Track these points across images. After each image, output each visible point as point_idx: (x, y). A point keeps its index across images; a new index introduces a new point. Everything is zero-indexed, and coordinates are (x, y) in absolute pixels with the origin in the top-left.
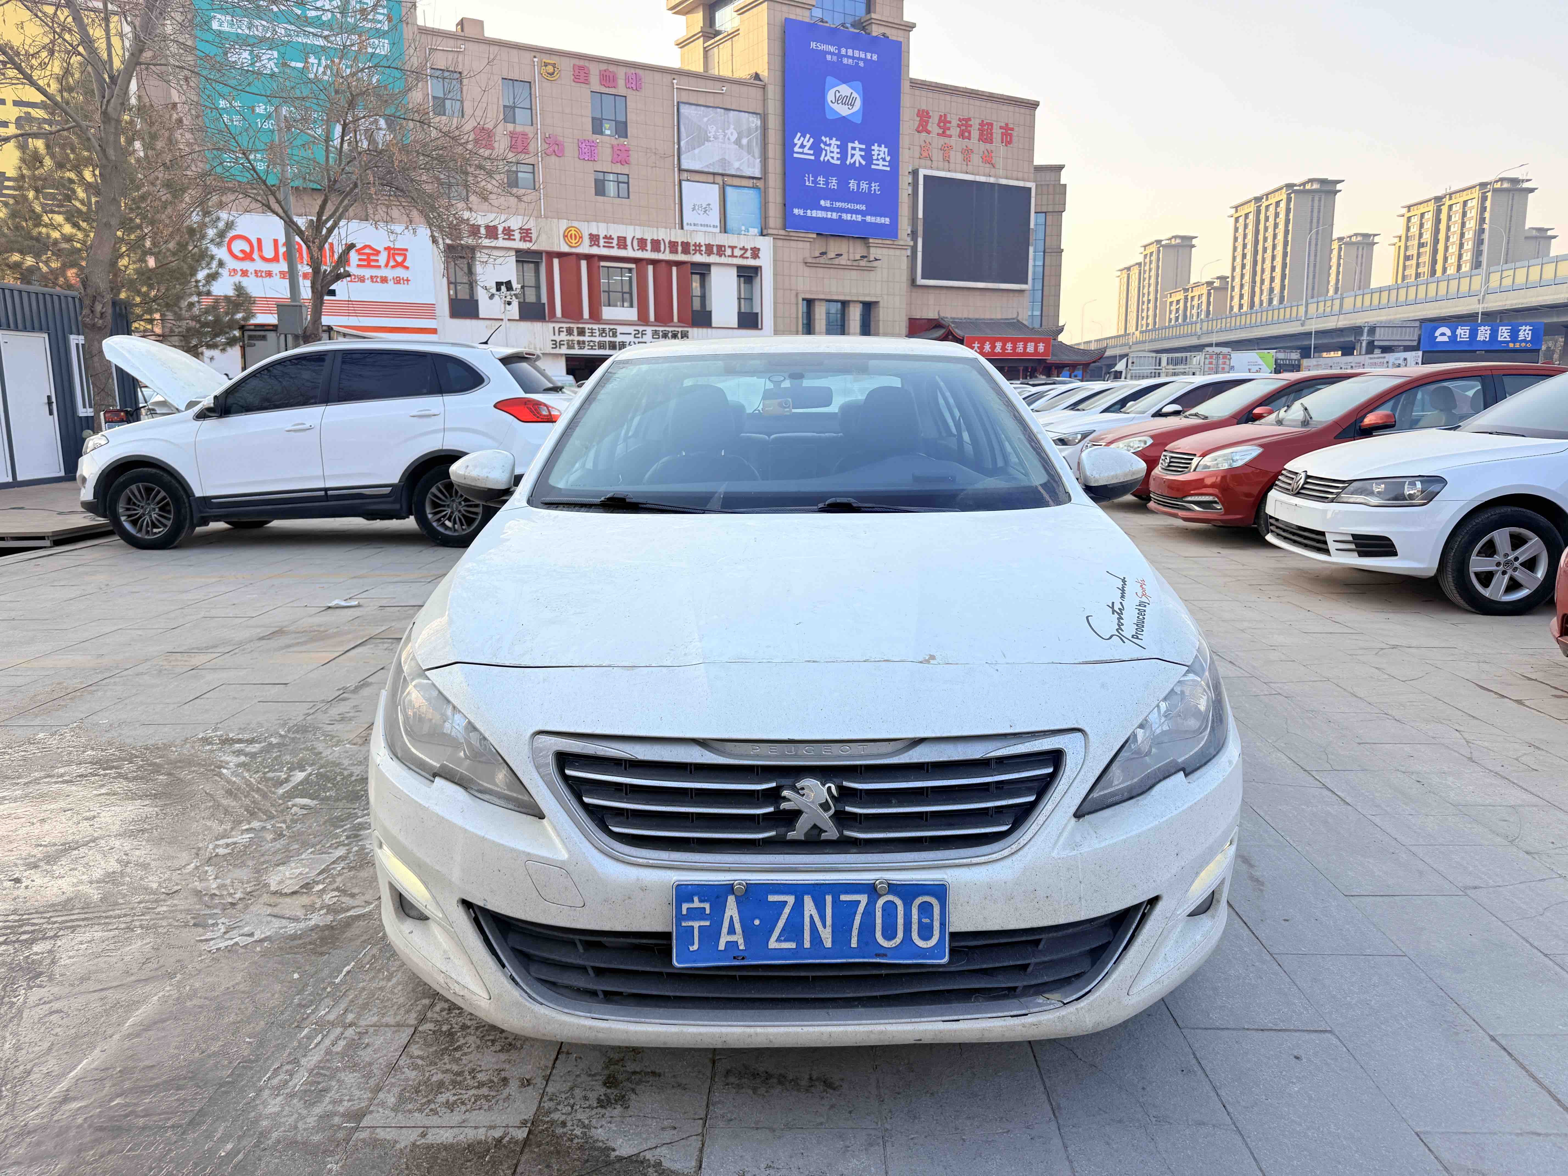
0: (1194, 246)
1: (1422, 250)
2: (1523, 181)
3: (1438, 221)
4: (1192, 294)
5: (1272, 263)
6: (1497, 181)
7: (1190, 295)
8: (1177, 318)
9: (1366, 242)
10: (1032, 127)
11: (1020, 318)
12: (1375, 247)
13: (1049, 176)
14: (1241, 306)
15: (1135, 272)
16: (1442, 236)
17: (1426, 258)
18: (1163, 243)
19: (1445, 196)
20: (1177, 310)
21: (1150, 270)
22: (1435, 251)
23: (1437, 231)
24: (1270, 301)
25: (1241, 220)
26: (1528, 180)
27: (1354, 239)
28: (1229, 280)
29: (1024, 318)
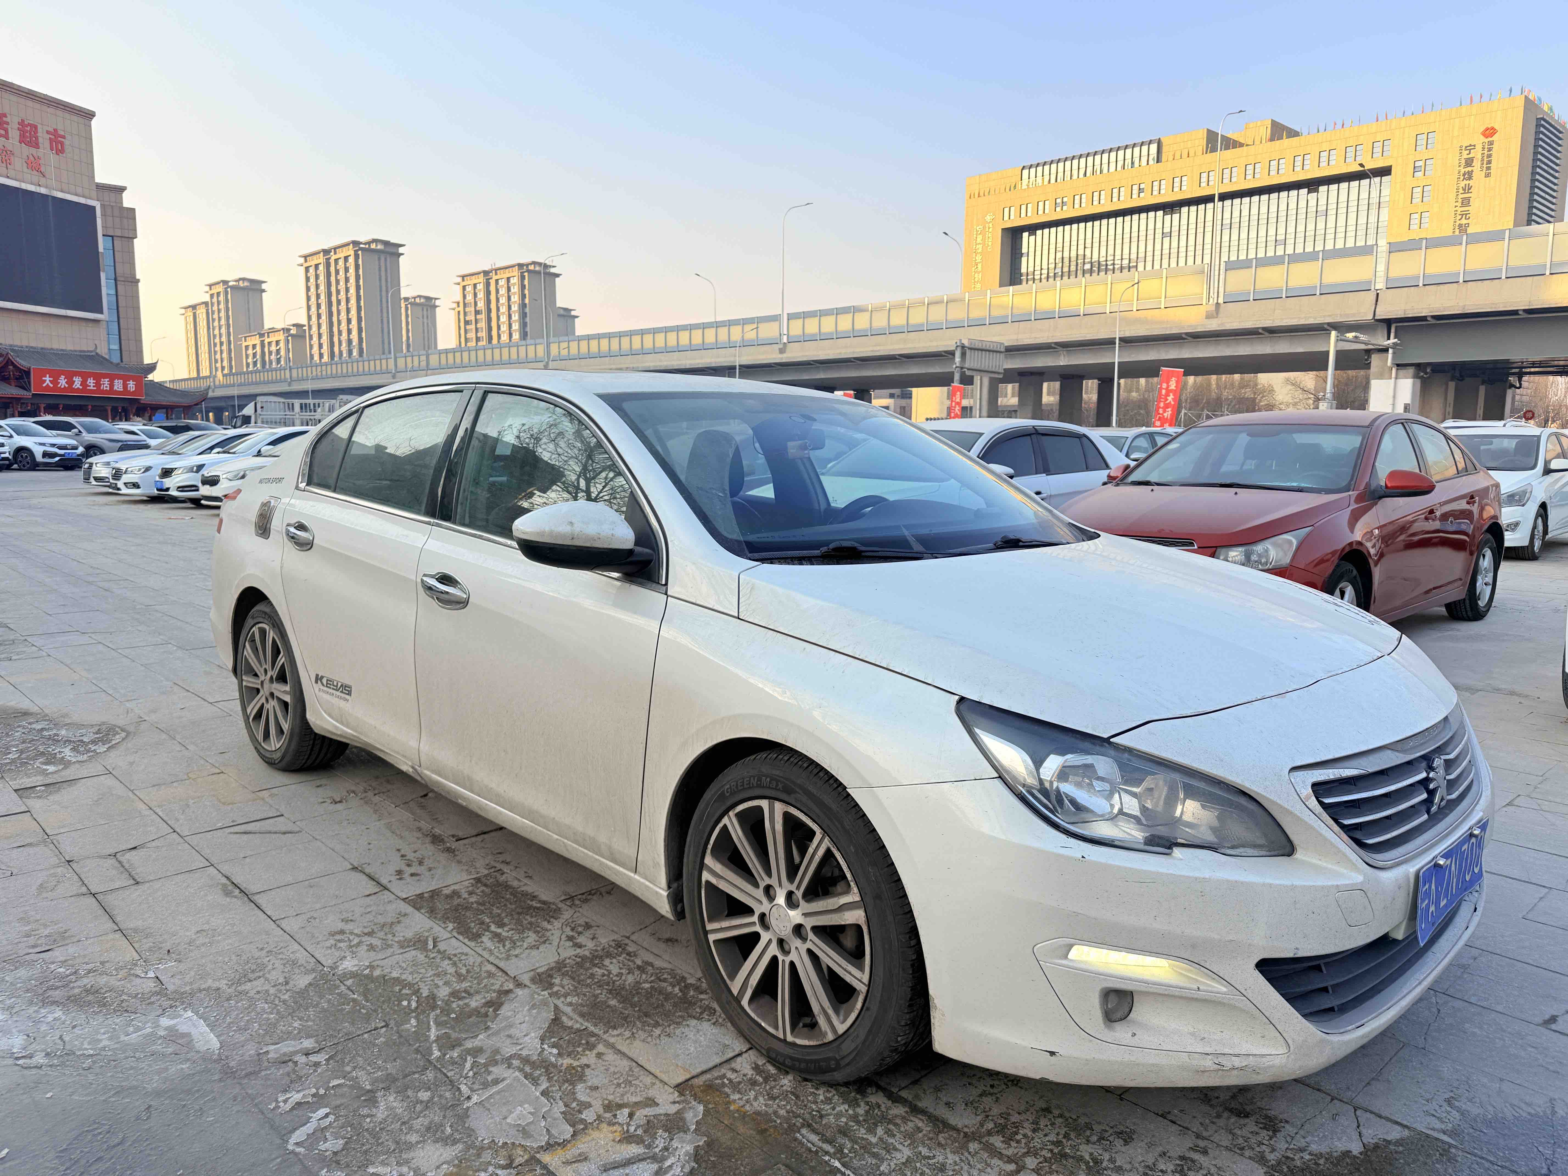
0: (264, 291)
1: (478, 317)
2: (550, 266)
3: (488, 293)
4: (269, 340)
5: (348, 315)
6: (531, 264)
7: (267, 341)
8: (255, 363)
9: (428, 305)
10: (89, 139)
11: (98, 351)
12: (437, 309)
13: (112, 196)
14: (321, 356)
15: (201, 312)
16: (493, 306)
17: (482, 325)
18: (231, 284)
19: (491, 272)
20: (255, 355)
21: (219, 311)
22: (489, 320)
23: (488, 302)
24: (350, 352)
25: (312, 270)
26: (554, 267)
27: (418, 300)
28: (306, 328)
29: (103, 351)
